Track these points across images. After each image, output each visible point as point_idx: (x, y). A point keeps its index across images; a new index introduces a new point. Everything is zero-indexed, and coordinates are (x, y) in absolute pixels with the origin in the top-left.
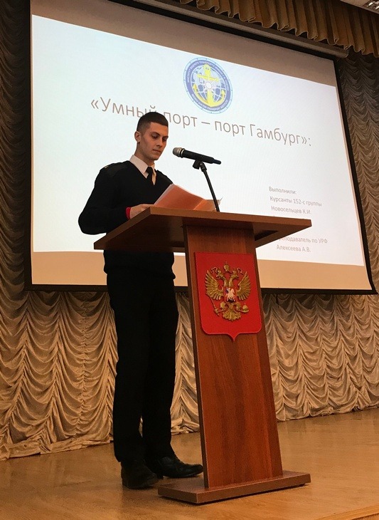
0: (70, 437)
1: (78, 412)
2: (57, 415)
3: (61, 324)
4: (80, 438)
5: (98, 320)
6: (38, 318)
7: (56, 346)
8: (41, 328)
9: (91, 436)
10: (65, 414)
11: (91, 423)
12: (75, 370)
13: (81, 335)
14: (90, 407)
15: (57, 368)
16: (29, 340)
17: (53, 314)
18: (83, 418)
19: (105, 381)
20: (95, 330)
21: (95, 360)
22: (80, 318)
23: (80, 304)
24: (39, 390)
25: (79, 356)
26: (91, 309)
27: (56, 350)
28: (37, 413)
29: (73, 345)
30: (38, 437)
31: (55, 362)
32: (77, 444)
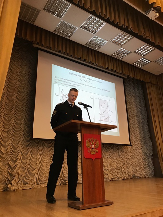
0: (41, 184)
1: (44, 176)
2: (37, 177)
3: (40, 150)
4: (43, 184)
5: (51, 149)
7: (38, 156)
8: (34, 151)
10: (39, 177)
12: (43, 164)
14: (47, 175)
15: (38, 163)
16: (30, 154)
17: (38, 147)
18: (45, 178)
20: (50, 152)
22: (46, 148)
23: (46, 144)
24: (32, 169)
25: (45, 160)
26: (49, 146)
27: (38, 157)
28: (32, 176)
29: (43, 156)
30: (31, 183)
31: (38, 161)
32: (43, 186)
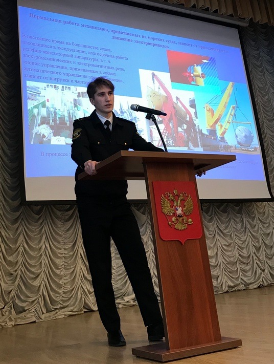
0: (56, 309)
1: (61, 291)
2: (46, 294)
6: (30, 224)
8: (33, 232)
9: (70, 309)
10: (51, 293)
11: (69, 299)
12: (57, 261)
14: (69, 288)
16: (24, 240)
18: (64, 295)
19: (79, 268)
22: (59, 223)
23: (59, 213)
24: (32, 276)
25: (60, 251)
26: (67, 217)
27: (44, 247)
28: (32, 292)
29: (55, 244)
30: (33, 310)
32: (61, 314)
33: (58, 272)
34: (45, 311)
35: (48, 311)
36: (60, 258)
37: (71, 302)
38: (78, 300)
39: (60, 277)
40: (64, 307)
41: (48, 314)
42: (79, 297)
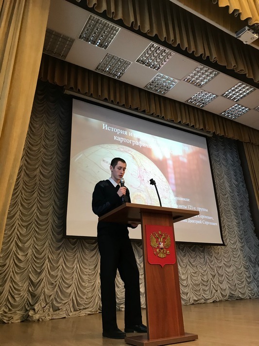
0: (80, 309)
1: (84, 297)
2: (74, 298)
3: (78, 254)
4: (85, 310)
5: (95, 254)
6: (67, 251)
7: (76, 265)
8: (69, 256)
9: (90, 309)
10: (78, 298)
11: (90, 303)
12: (84, 277)
13: (87, 260)
14: (90, 295)
15: (75, 276)
16: (63, 262)
17: (75, 250)
18: (86, 300)
19: (98, 282)
20: (94, 258)
21: (93, 272)
22: (87, 252)
23: (87, 245)
24: (67, 286)
25: (86, 270)
26: (92, 248)
27: (76, 267)
28: (65, 297)
29: (83, 265)
30: (65, 309)
31: (75, 273)
32: (83, 313)
33: (83, 284)
34: (72, 310)
35: (75, 311)
36: (86, 275)
37: (91, 305)
38: (95, 304)
39: (85, 288)
40: (85, 309)
41: (75, 313)
42: (96, 302)
